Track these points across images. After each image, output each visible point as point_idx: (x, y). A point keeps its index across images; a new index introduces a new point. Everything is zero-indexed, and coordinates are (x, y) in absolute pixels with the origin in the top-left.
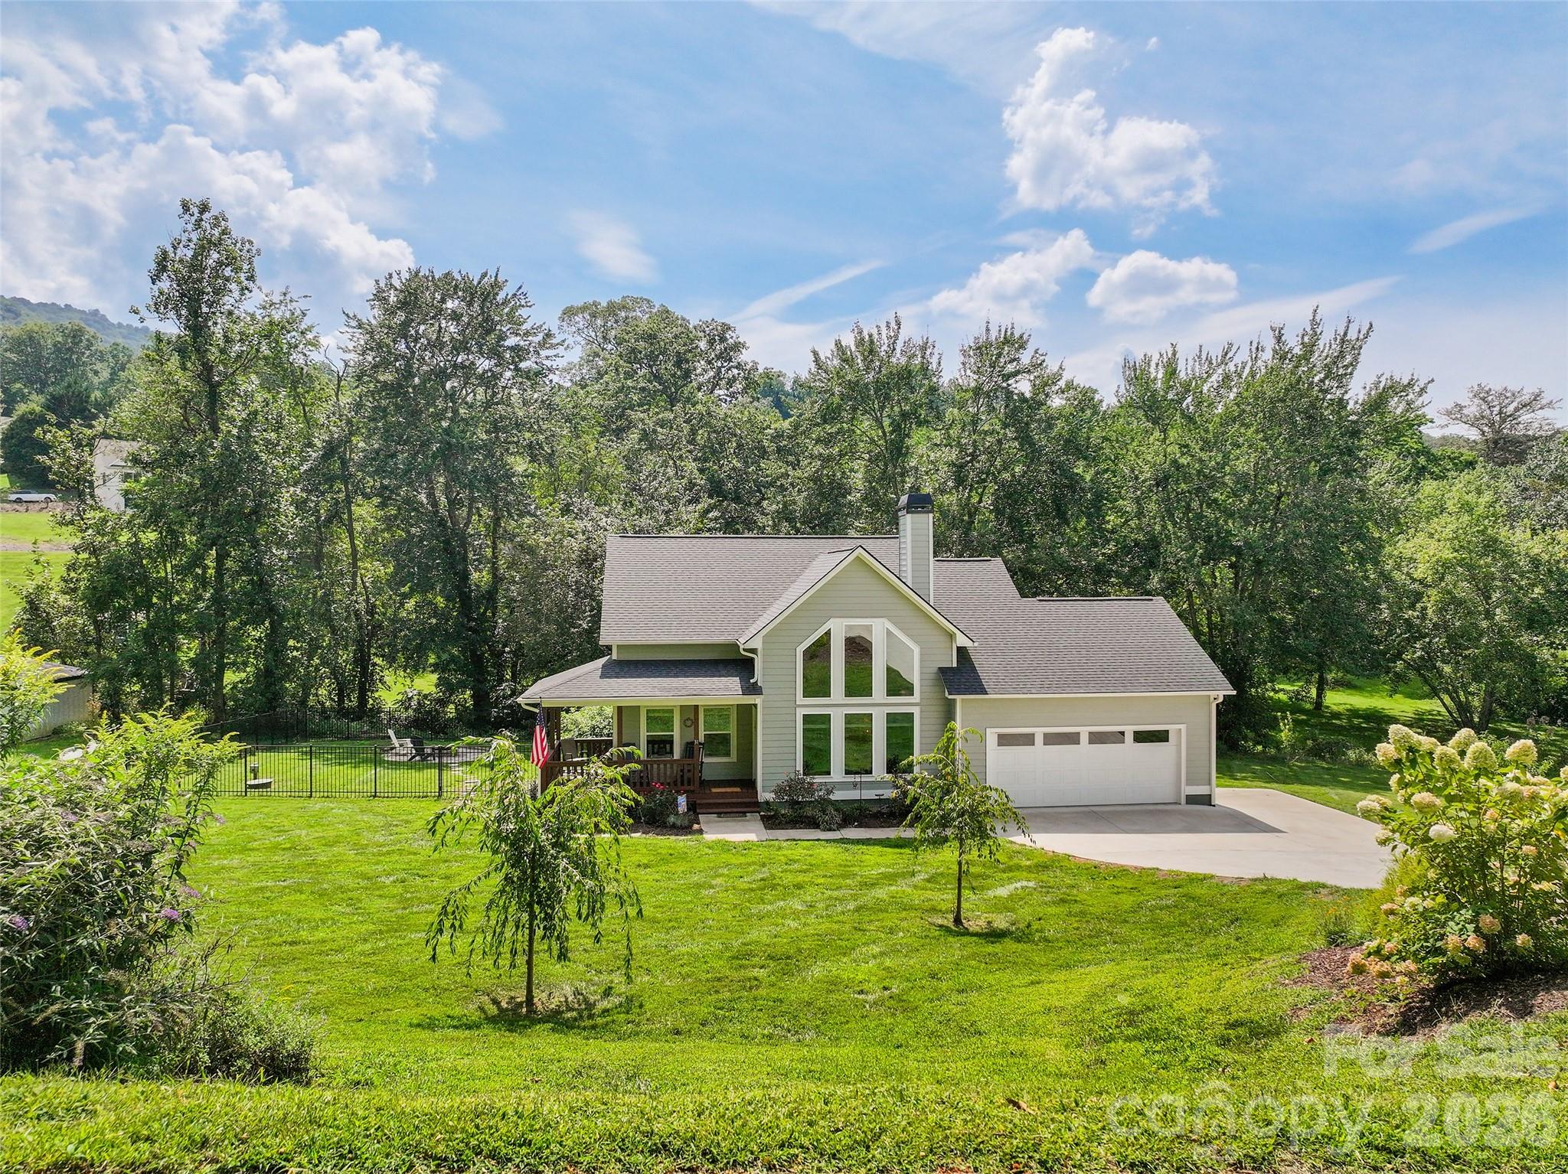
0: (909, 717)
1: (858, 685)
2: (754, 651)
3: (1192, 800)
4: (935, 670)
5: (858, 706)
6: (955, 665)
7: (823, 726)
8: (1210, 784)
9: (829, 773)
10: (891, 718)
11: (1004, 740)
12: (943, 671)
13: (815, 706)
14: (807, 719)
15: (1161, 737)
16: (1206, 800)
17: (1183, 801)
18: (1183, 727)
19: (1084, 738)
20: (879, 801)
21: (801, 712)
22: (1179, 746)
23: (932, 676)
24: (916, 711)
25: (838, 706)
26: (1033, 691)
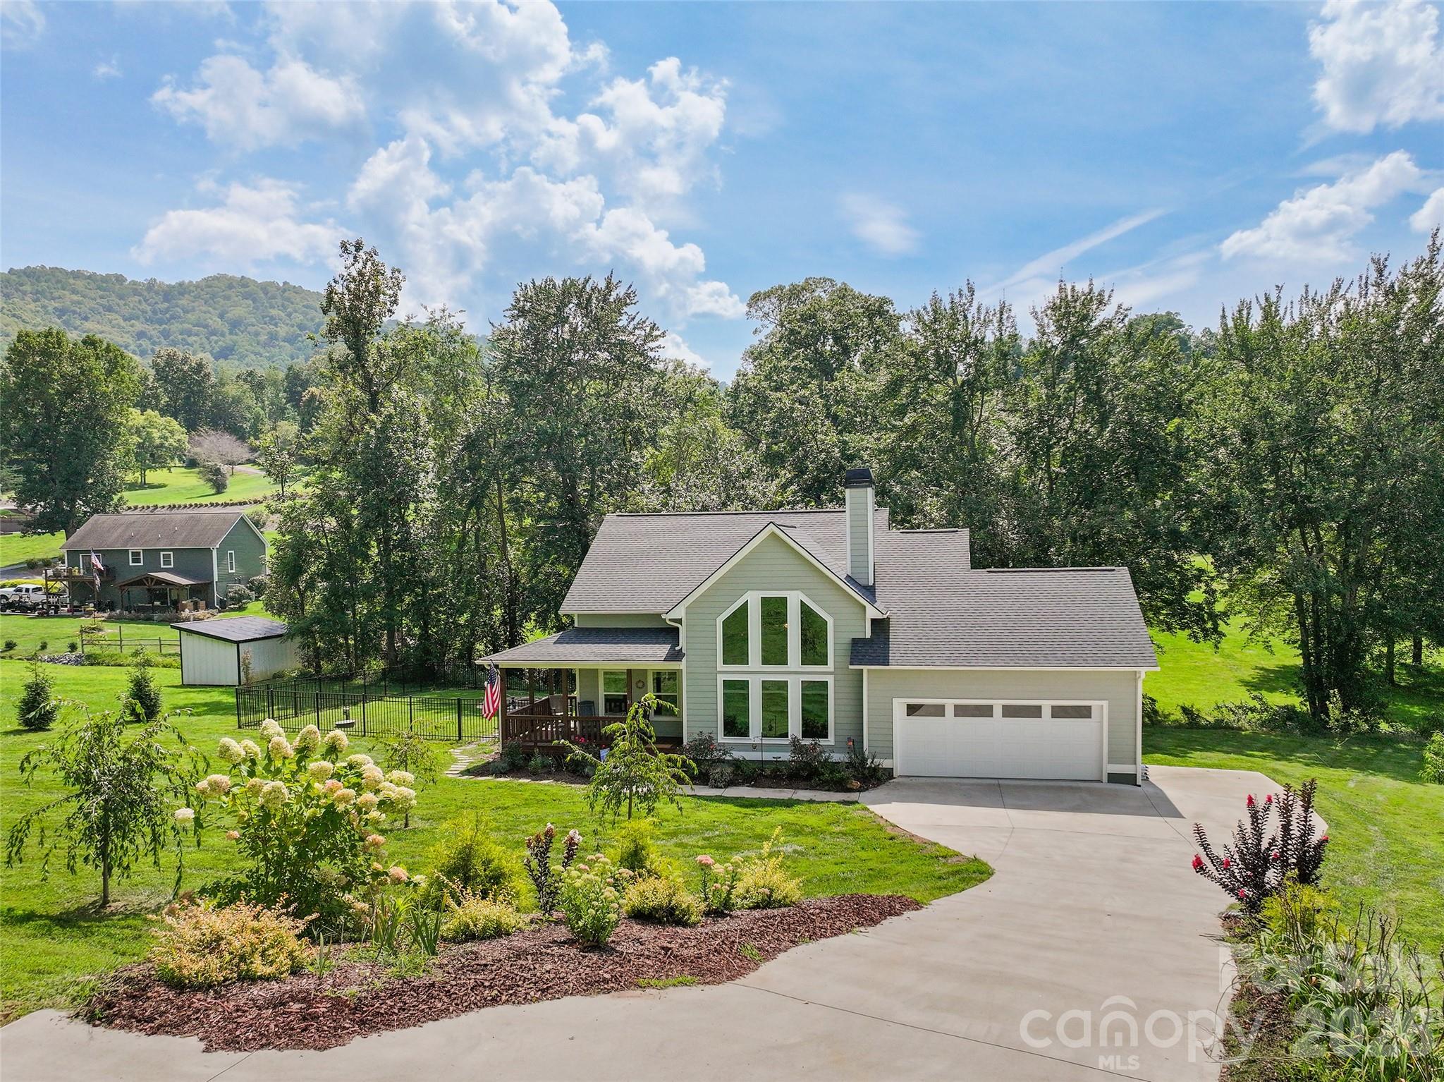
0: (824, 685)
1: (774, 653)
2: (679, 621)
3: (1114, 778)
4: (849, 641)
5: (774, 673)
6: (868, 635)
7: (742, 692)
8: (1135, 763)
9: (747, 735)
10: (806, 685)
11: (912, 710)
12: (855, 641)
13: (734, 672)
14: (727, 684)
15: (1084, 712)
16: (1130, 779)
17: (1105, 779)
18: (1105, 703)
19: (998, 711)
20: (777, 762)
21: (721, 678)
22: (1101, 722)
23: (845, 647)
24: (830, 680)
25: (755, 673)
26: (938, 663)
